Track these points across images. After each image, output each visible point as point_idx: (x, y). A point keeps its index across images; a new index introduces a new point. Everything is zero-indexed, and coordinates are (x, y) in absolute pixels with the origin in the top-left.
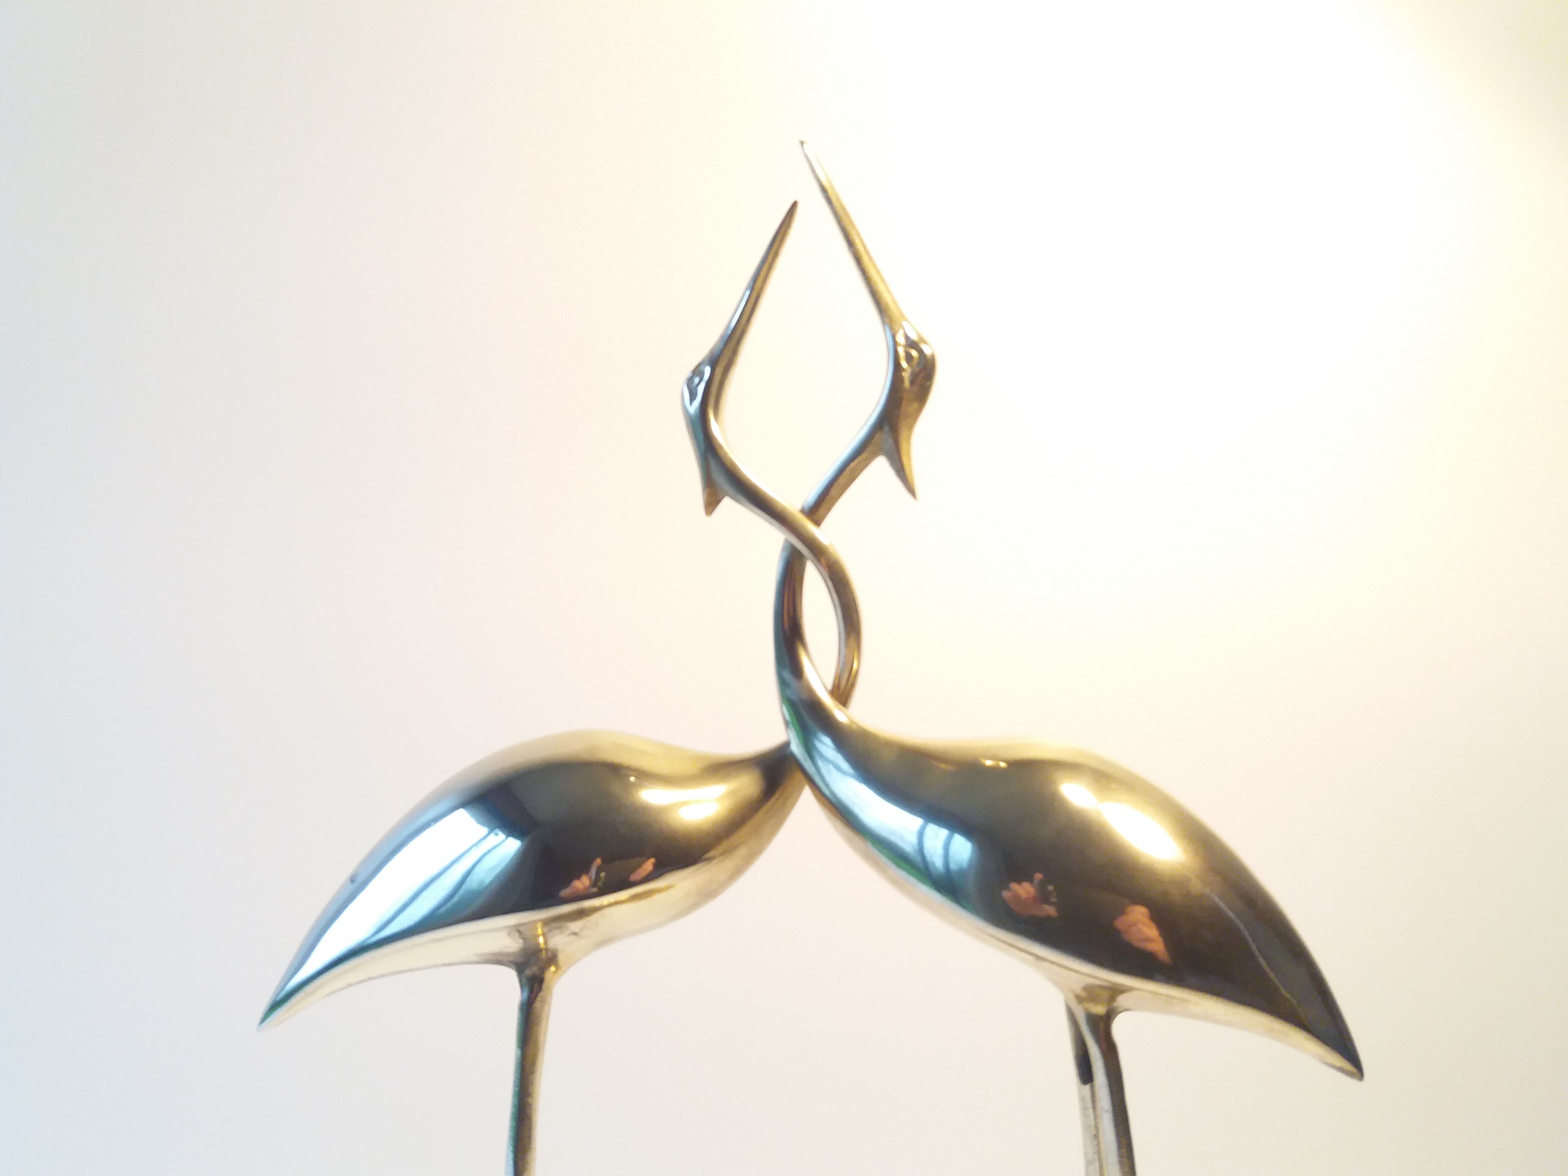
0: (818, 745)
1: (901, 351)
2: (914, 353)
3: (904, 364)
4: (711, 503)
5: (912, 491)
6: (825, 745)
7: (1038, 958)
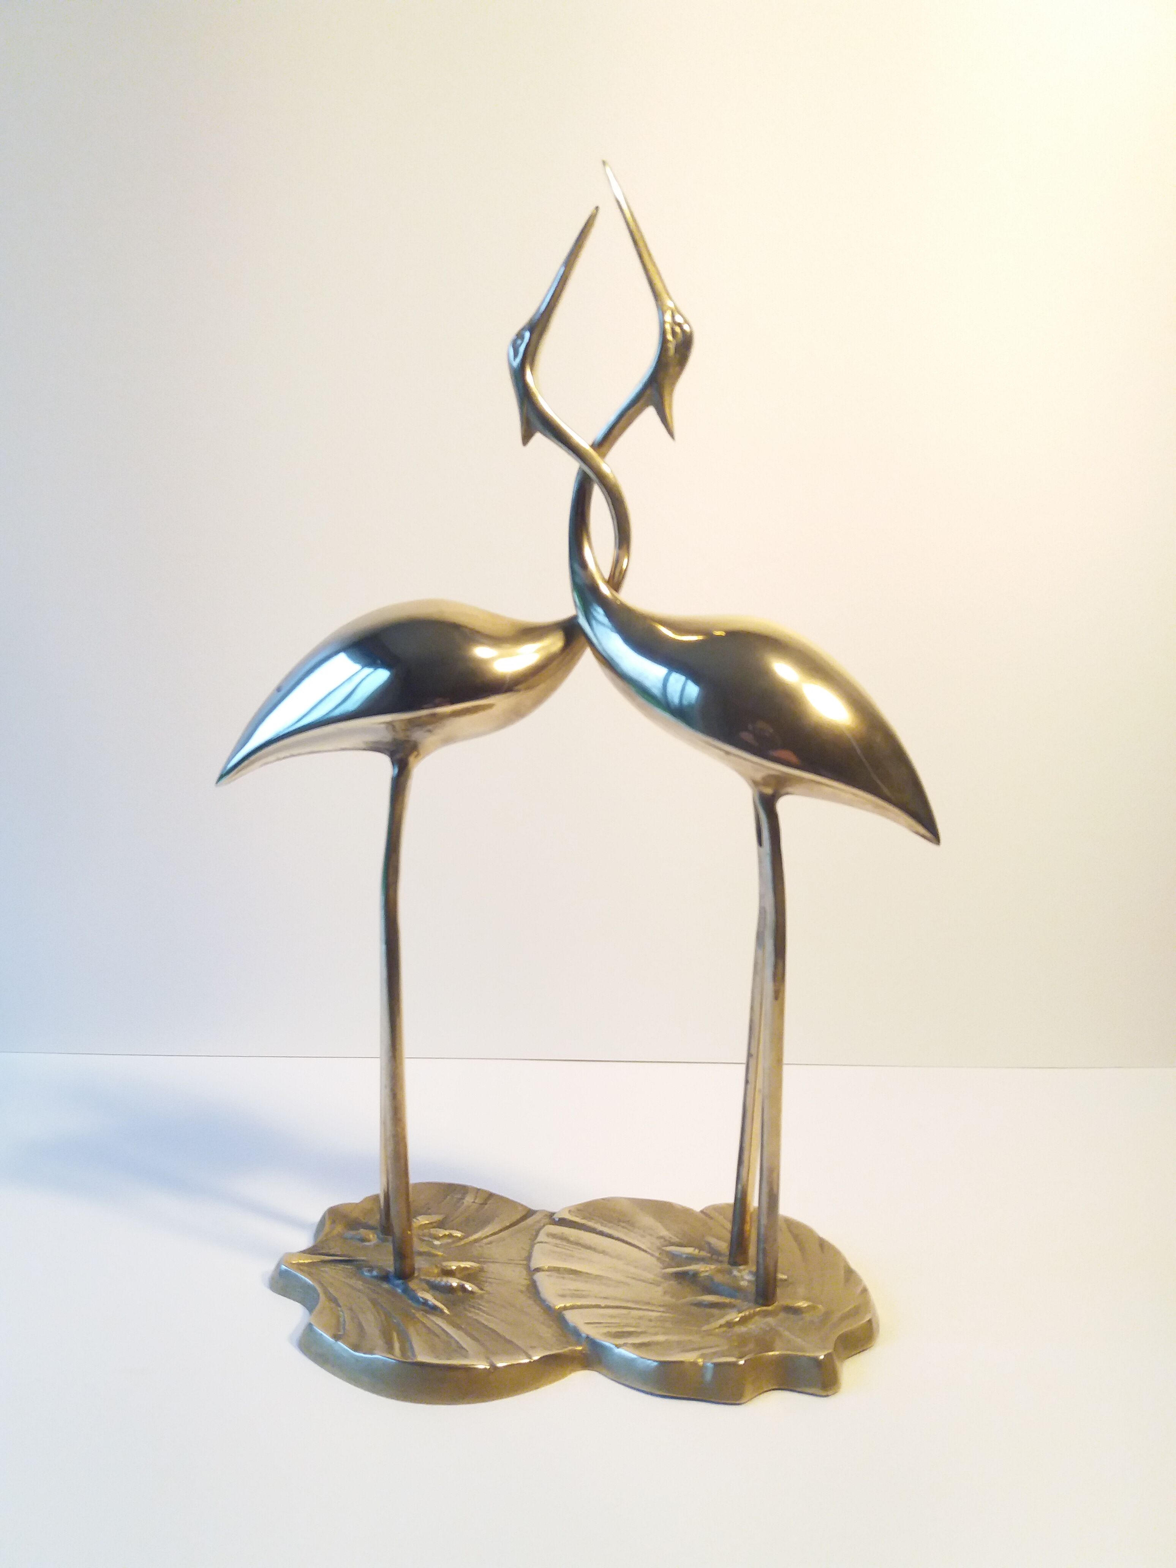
0: (595, 614)
1: (668, 327)
2: (678, 329)
3: (670, 337)
4: (526, 438)
5: (671, 433)
6: (599, 613)
7: (727, 753)
